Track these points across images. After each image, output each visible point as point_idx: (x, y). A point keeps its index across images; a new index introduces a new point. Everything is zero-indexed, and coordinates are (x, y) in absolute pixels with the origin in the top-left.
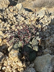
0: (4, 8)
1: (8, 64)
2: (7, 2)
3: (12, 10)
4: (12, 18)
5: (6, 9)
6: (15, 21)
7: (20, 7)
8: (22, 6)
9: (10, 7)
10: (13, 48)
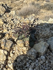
0: (2, 14)
1: (17, 49)
2: (3, 9)
3: (8, 16)
4: (10, 22)
5: (3, 15)
6: (13, 24)
7: (14, 14)
8: (15, 13)
9: (6, 14)
10: (18, 39)
